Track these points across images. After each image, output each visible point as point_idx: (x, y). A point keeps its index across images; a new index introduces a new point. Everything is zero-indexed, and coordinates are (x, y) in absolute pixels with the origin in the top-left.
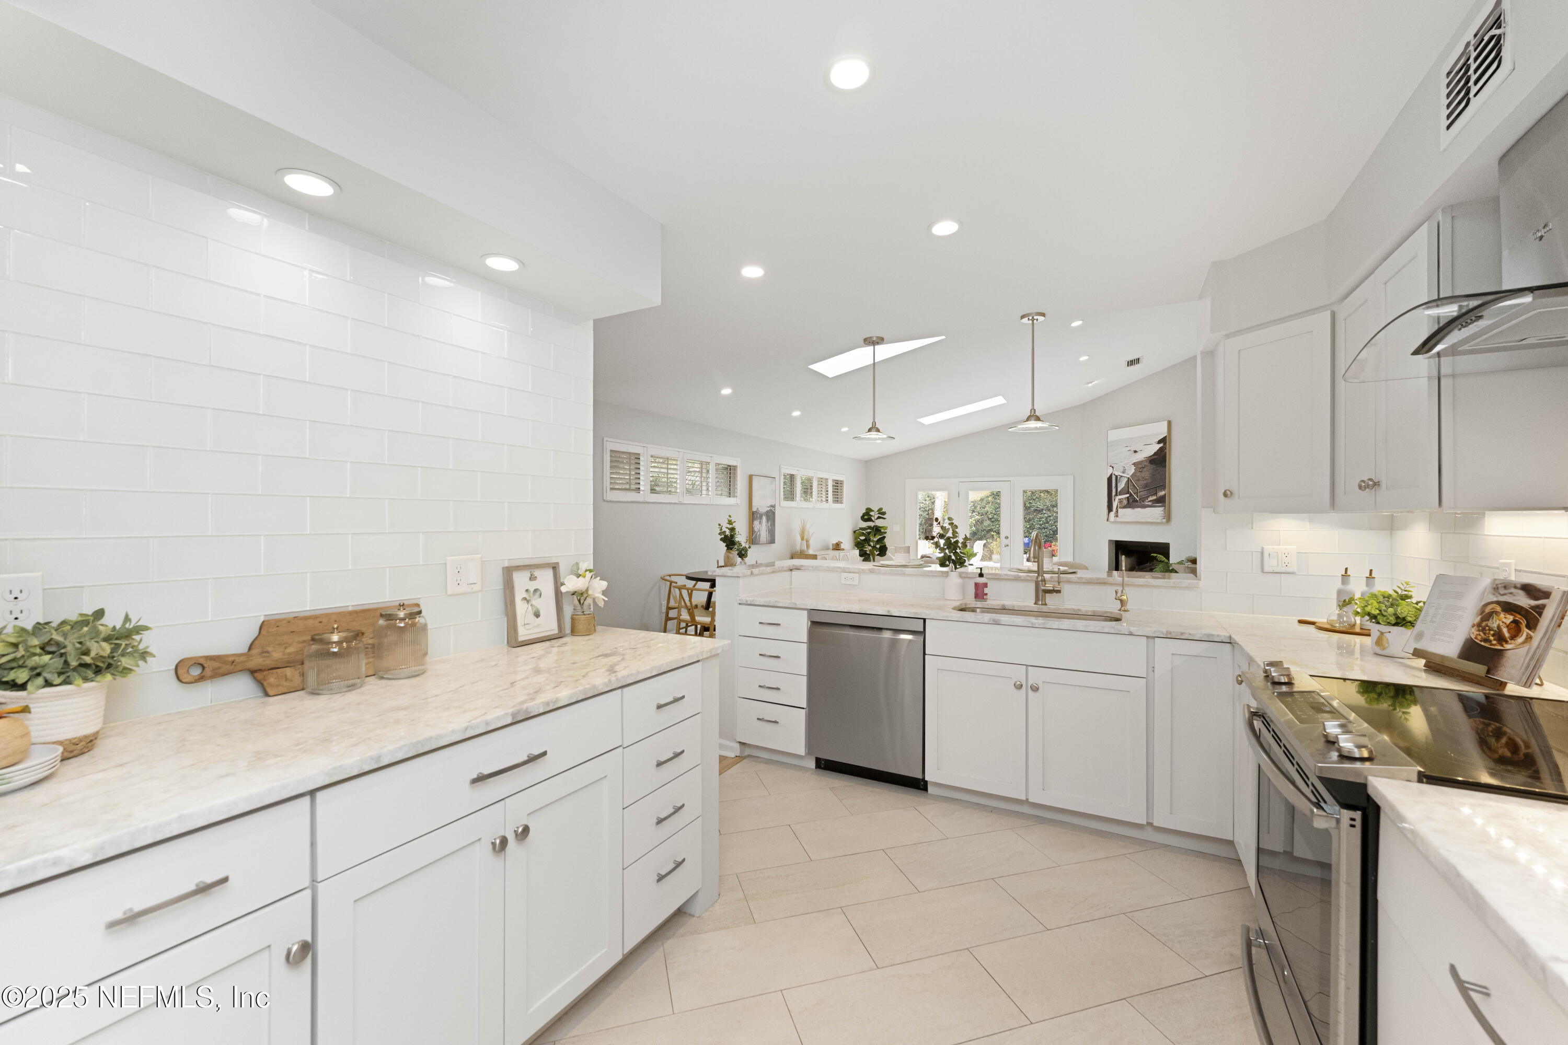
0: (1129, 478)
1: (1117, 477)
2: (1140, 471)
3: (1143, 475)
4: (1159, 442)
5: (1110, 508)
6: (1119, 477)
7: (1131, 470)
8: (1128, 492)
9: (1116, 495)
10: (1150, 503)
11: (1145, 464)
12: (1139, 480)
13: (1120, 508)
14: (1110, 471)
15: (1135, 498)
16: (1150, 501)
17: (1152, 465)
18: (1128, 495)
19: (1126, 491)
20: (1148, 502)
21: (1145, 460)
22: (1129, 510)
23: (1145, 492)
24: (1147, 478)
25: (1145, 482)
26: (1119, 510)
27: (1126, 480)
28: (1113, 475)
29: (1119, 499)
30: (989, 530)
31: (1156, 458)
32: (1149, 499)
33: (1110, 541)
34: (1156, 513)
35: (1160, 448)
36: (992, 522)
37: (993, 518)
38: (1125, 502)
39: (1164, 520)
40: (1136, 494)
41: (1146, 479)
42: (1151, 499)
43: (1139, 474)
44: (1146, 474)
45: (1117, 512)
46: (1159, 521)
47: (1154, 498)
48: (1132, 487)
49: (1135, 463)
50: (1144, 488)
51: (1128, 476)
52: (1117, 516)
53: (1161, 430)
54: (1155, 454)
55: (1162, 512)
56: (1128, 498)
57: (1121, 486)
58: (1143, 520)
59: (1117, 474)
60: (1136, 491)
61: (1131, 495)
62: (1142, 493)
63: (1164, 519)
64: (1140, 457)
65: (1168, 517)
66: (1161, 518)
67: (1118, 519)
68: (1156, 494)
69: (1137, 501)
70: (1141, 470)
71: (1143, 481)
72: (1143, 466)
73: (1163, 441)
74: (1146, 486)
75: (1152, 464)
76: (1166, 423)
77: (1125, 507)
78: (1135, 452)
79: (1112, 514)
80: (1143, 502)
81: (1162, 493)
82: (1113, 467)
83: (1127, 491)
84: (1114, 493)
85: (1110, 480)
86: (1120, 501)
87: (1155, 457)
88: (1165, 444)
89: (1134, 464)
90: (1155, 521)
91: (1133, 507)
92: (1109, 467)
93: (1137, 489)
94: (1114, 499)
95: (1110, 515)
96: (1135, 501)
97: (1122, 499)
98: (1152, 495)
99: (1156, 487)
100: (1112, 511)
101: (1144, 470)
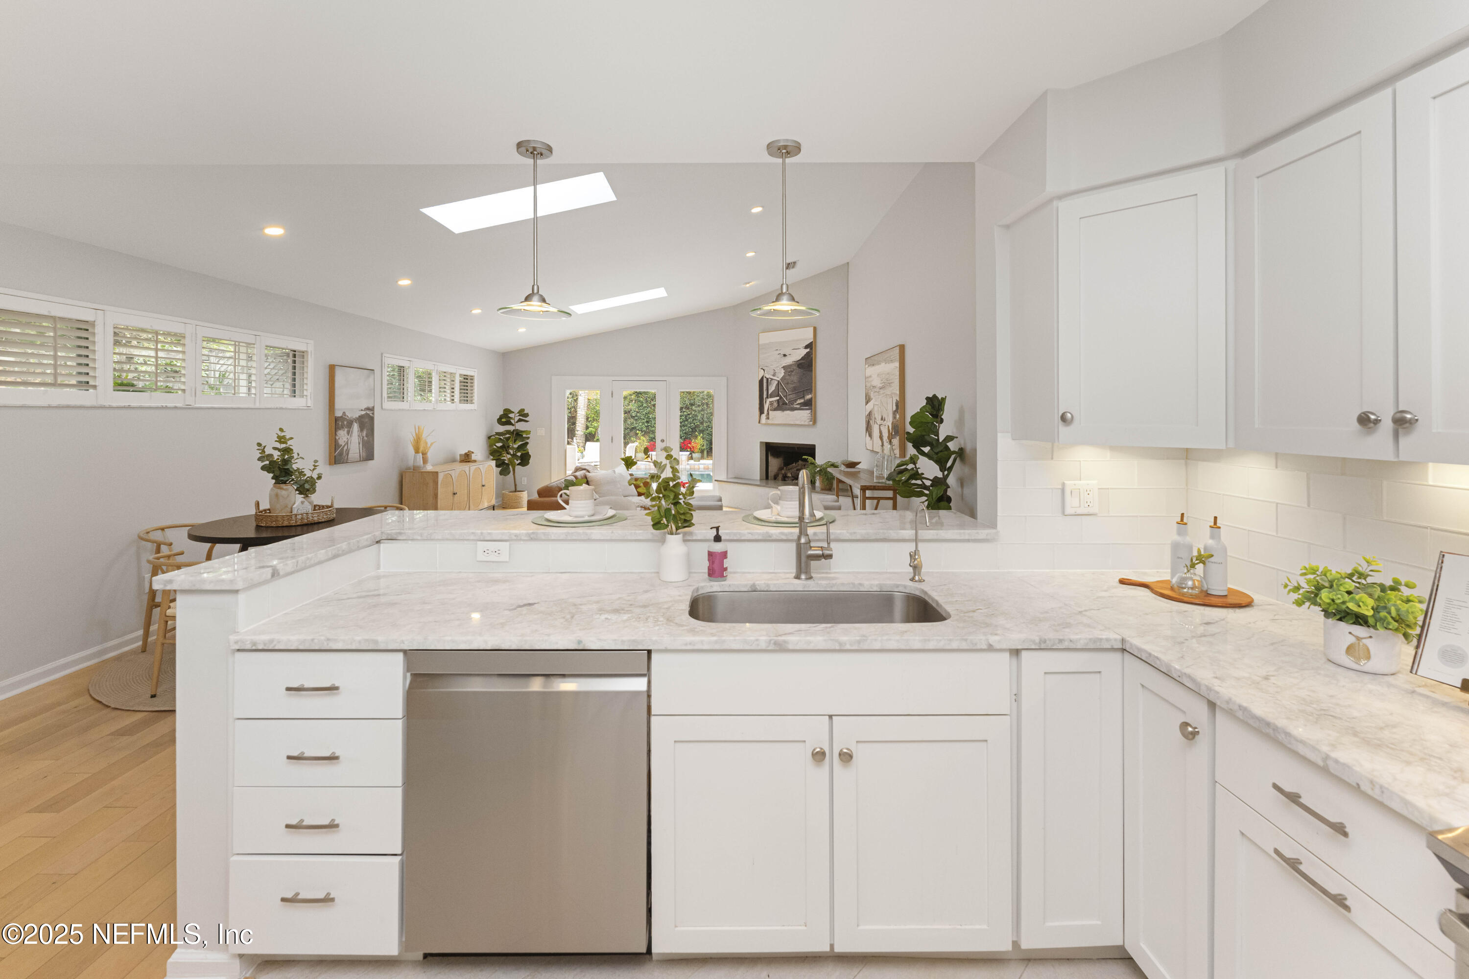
0: (779, 381)
1: (767, 379)
2: (789, 375)
3: (792, 378)
4: (806, 347)
5: (761, 411)
6: (769, 379)
7: (781, 374)
8: (778, 395)
9: (767, 397)
10: (798, 406)
11: (795, 368)
12: (788, 384)
13: (771, 410)
14: (761, 373)
15: (784, 400)
17: (800, 370)
18: (778, 398)
19: (776, 393)
20: (797, 405)
21: (793, 364)
22: (778, 413)
23: (794, 395)
24: (796, 381)
25: (794, 385)
26: (770, 412)
27: (776, 382)
28: (764, 379)
30: (633, 428)
31: (804, 363)
32: (797, 402)
33: (761, 443)
34: (803, 415)
35: (807, 353)
36: (636, 420)
37: (636, 416)
38: (775, 405)
39: (811, 423)
40: (786, 396)
41: (795, 382)
42: (799, 402)
43: (788, 377)
44: (795, 378)
45: (768, 414)
46: (806, 423)
47: (802, 401)
48: (781, 390)
50: (792, 391)
51: (778, 379)
52: (768, 418)
53: (807, 335)
54: (803, 358)
55: (810, 415)
56: (778, 400)
57: (772, 388)
58: (792, 423)
59: (768, 377)
60: (785, 394)
61: (781, 398)
62: (791, 396)
63: (811, 421)
64: (789, 361)
65: (814, 420)
67: (769, 422)
68: (804, 397)
69: (786, 404)
70: (790, 374)
71: (792, 384)
72: (792, 370)
73: (809, 346)
74: (795, 389)
75: (800, 368)
76: (812, 328)
77: (775, 410)
78: (785, 355)
79: (764, 416)
80: (792, 404)
81: (808, 397)
82: (764, 370)
84: (765, 396)
85: (761, 382)
86: (771, 403)
87: (803, 361)
88: (811, 349)
89: (784, 367)
90: (803, 423)
91: (783, 410)
92: (760, 370)
93: (787, 392)
94: (766, 402)
95: (761, 417)
96: (785, 404)
97: (773, 401)
98: (800, 398)
99: (804, 391)
100: (763, 413)
101: (793, 374)
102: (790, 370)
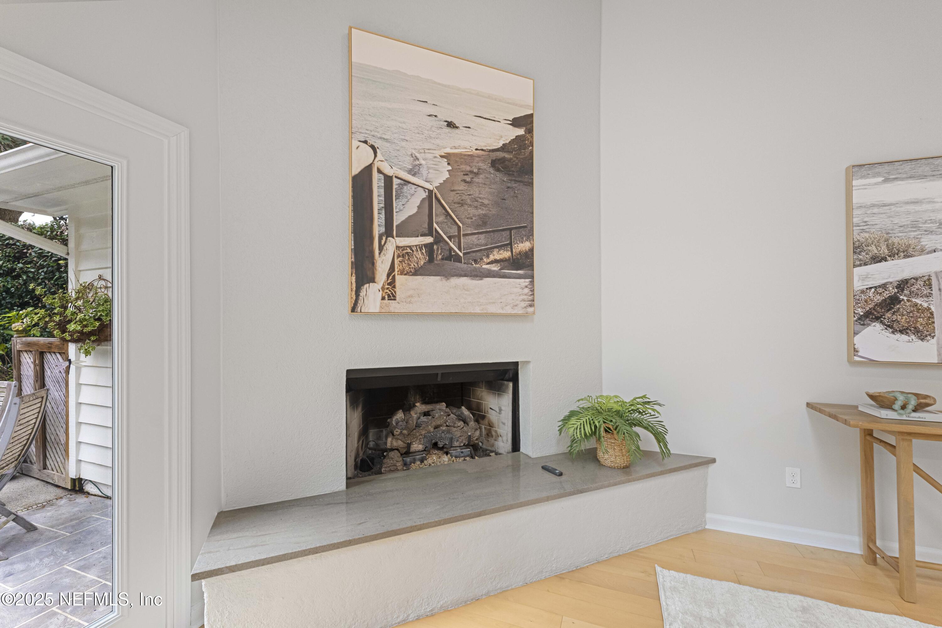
0: (430, 192)
1: (388, 180)
2: (465, 181)
3: (475, 191)
4: (516, 122)
6: (396, 181)
8: (430, 232)
9: (388, 233)
10: (495, 268)
11: (482, 165)
13: (402, 273)
15: (451, 249)
16: (496, 261)
17: (498, 174)
18: (429, 240)
20: (486, 264)
21: (478, 156)
22: (423, 282)
23: (482, 236)
24: (486, 202)
25: (481, 212)
26: (400, 279)
27: (424, 195)
28: (376, 176)
29: (398, 247)
31: (511, 159)
32: (492, 258)
38: (421, 258)
40: (457, 238)
41: (483, 204)
42: (497, 255)
43: (462, 187)
45: (392, 283)
47: (506, 254)
48: (441, 219)
49: (449, 154)
50: (478, 226)
51: (431, 188)
52: (392, 297)
54: (504, 148)
55: (526, 291)
56: (429, 247)
58: (478, 310)
59: (389, 171)
60: (454, 231)
61: (438, 240)
62: (471, 238)
66: (523, 304)
67: (394, 306)
68: (510, 245)
69: (458, 259)
70: (468, 179)
71: (476, 207)
72: (475, 170)
73: (526, 122)
74: (484, 221)
75: (498, 170)
77: (416, 272)
78: (450, 125)
80: (476, 261)
81: (522, 246)
82: (373, 147)
83: (426, 225)
84: (378, 227)
87: (507, 156)
88: (530, 131)
89: (448, 157)
90: (508, 310)
91: (448, 275)
92: (355, 143)
93: (459, 227)
94: (381, 248)
95: (363, 293)
96: (451, 257)
97: (410, 247)
98: (499, 247)
99: (510, 230)
100: (372, 280)
101: (476, 180)
102: (468, 168)
